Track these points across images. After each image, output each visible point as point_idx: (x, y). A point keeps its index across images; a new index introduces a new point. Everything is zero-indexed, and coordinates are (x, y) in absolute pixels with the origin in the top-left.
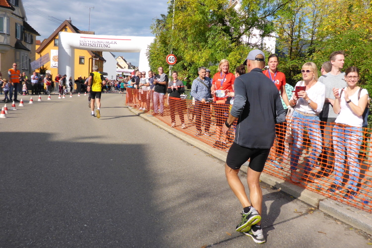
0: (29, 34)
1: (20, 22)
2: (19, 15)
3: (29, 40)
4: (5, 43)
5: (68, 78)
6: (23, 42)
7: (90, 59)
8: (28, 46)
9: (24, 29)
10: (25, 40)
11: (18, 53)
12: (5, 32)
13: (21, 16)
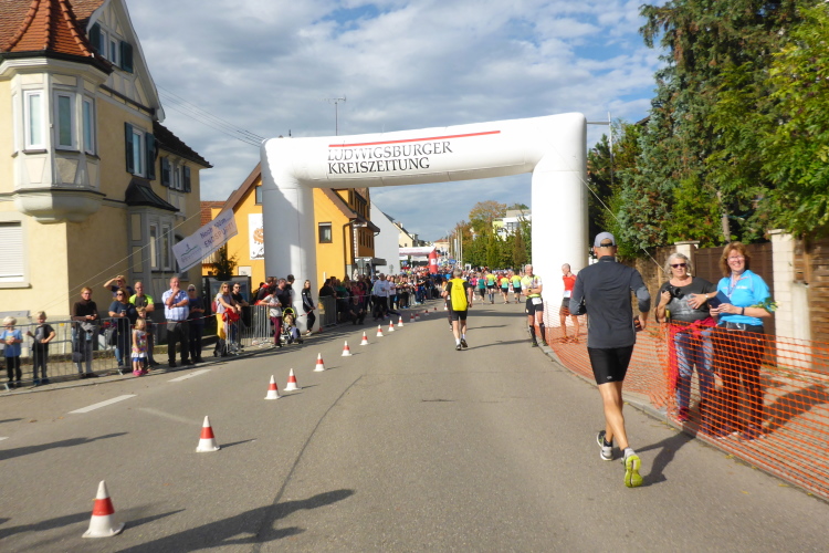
0: (176, 162)
1: (141, 121)
2: (137, 100)
3: (175, 179)
4: (80, 184)
5: (297, 288)
6: (156, 186)
7: (344, 226)
8: (174, 199)
9: (156, 145)
10: (165, 180)
11: (136, 219)
12: (78, 147)
13: (145, 103)
